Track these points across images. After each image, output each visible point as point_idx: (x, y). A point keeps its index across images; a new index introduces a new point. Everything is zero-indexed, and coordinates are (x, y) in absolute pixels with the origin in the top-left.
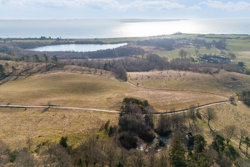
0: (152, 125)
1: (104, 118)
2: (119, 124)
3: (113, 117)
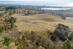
0: (67, 35)
1: (49, 29)
2: (54, 32)
3: (53, 29)
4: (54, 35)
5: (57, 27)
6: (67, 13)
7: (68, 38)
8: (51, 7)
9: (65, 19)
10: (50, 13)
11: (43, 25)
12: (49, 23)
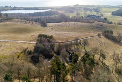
0: (53, 49)
1: (25, 46)
2: (34, 49)
3: (31, 45)
4: (36, 54)
5: (38, 40)
6: (47, 17)
7: (55, 52)
8: (20, 9)
9: (46, 26)
10: (21, 19)
11: (12, 42)
12: (22, 36)
